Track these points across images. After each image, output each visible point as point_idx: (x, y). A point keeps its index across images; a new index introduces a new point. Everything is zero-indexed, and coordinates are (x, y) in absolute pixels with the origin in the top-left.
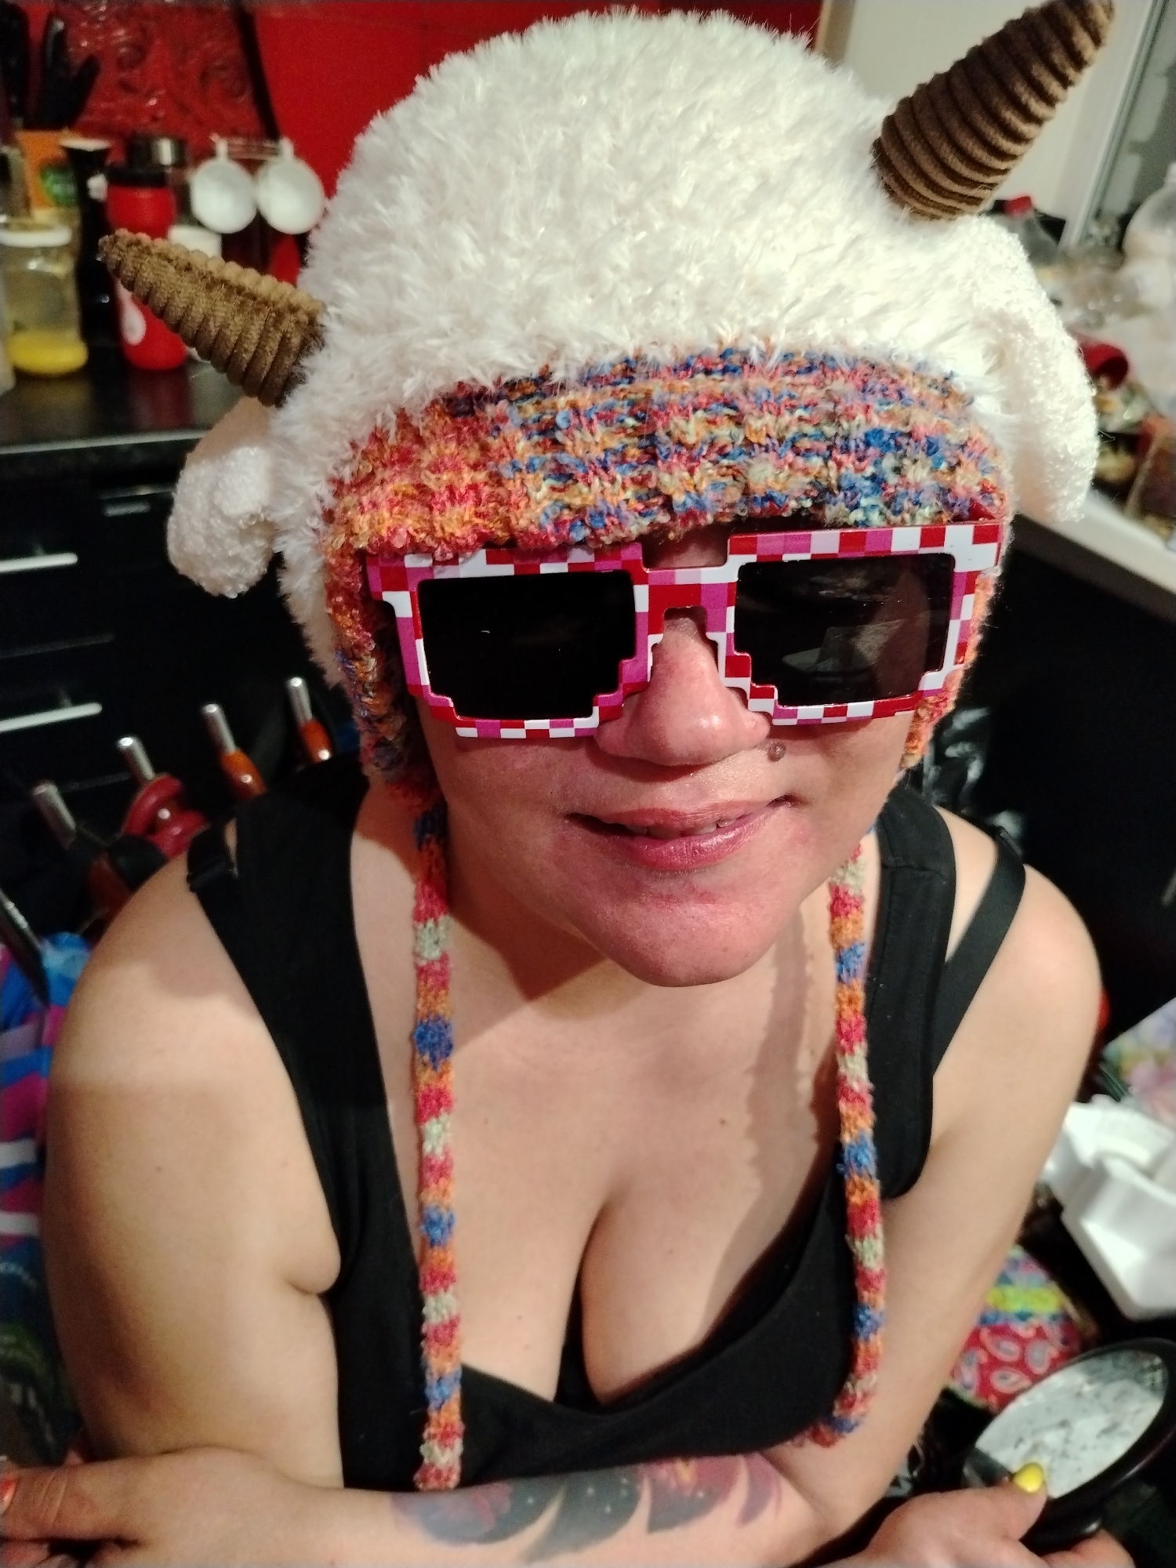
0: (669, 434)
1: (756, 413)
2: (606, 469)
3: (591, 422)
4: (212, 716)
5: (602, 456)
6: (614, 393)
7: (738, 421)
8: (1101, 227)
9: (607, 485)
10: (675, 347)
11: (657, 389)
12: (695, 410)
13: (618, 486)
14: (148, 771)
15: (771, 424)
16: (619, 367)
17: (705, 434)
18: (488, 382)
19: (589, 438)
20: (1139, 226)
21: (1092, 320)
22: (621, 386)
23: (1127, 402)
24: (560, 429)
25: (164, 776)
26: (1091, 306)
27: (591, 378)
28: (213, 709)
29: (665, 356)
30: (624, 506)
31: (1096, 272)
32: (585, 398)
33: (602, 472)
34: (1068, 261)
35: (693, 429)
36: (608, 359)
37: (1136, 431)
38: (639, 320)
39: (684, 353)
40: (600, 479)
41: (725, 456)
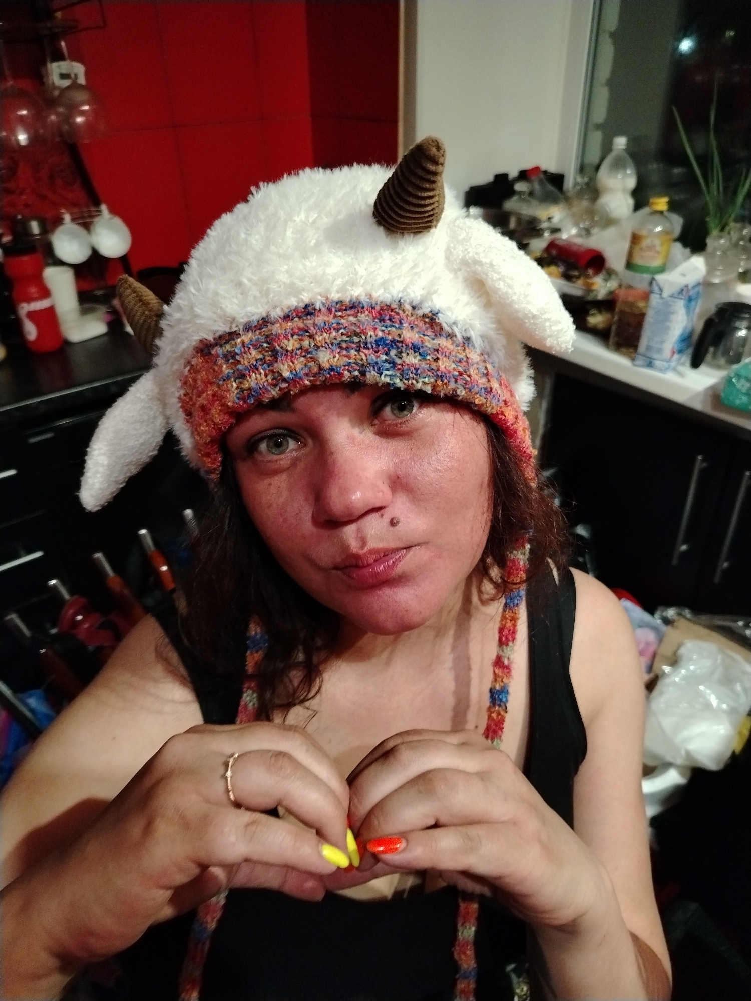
0: (282, 348)
1: (319, 334)
2: (257, 369)
3: (249, 348)
4: (98, 558)
5: (255, 363)
6: (260, 334)
7: (312, 337)
8: (583, 178)
9: (258, 376)
10: (282, 309)
11: (276, 329)
12: (292, 336)
13: (263, 376)
14: (66, 596)
15: (327, 338)
16: (261, 322)
17: (298, 346)
18: (210, 338)
19: (250, 357)
20: (603, 174)
21: (584, 233)
22: (263, 330)
23: (606, 280)
24: (238, 355)
25: (75, 597)
26: (582, 226)
27: (248, 328)
28: (99, 555)
29: (277, 313)
30: (266, 384)
31: (585, 203)
32: (247, 338)
33: (255, 371)
34: (567, 200)
35: (291, 345)
36: (255, 318)
37: (610, 298)
38: (264, 300)
39: (287, 311)
40: (255, 374)
41: (309, 353)
